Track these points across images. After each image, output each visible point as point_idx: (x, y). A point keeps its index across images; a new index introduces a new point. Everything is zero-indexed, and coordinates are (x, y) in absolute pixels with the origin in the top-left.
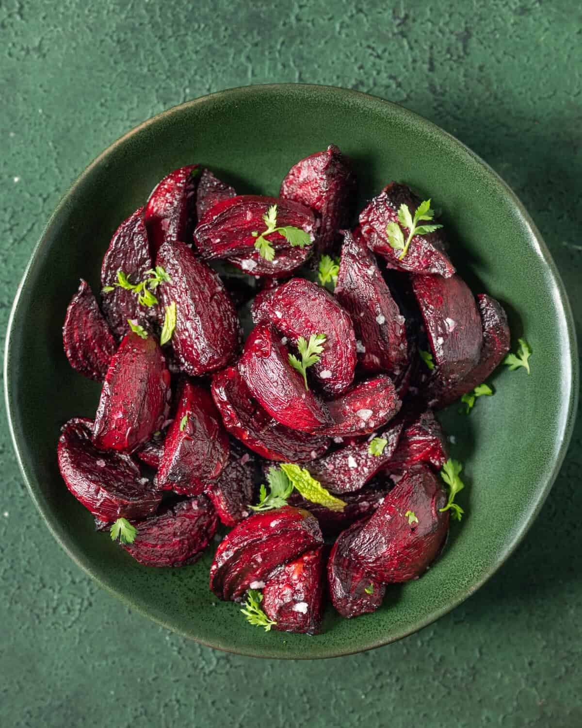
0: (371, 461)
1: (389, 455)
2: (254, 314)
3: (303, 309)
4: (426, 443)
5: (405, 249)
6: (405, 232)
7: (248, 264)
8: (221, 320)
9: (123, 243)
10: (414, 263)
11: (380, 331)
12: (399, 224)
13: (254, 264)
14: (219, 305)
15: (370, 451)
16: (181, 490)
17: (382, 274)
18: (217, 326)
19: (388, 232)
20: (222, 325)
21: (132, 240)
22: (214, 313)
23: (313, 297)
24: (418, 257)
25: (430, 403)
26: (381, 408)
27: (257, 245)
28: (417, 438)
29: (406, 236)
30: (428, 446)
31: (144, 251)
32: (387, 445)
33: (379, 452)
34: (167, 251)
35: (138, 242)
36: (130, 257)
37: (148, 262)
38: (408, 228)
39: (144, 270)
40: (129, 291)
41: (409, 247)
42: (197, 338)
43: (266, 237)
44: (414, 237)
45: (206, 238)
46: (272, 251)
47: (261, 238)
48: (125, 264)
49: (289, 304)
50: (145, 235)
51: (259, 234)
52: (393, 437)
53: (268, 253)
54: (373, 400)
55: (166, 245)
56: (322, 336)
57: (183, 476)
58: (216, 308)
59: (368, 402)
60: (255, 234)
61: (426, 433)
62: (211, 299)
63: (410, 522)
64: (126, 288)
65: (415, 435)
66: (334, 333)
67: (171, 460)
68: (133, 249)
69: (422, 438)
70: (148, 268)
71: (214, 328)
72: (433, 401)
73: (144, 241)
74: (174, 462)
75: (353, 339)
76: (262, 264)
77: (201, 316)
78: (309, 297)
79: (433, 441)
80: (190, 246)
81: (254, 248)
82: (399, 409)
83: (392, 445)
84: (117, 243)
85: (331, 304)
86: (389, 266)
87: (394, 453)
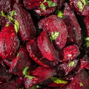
0: (70, 68)
1: (75, 66)
2: (39, 25)
3: (55, 24)
4: (85, 63)
5: (83, 9)
6: (83, 4)
7: (38, 11)
8: (30, 27)
9: (3, 3)
10: (85, 13)
11: (74, 32)
12: (81, 1)
13: (40, 11)
14: (30, 22)
15: (70, 65)
16: (16, 74)
17: (75, 16)
18: (29, 28)
19: (78, 4)
20: (30, 28)
21: (6, 3)
22: (28, 24)
23: (58, 21)
24: (86, 11)
25: (86, 52)
26: (74, 54)
27: (41, 6)
28: (83, 62)
29: (83, 5)
30: (85, 64)
31: (9, 6)
32: (74, 64)
33: (72, 65)
34: (15, 6)
35: (8, 3)
36: (5, 7)
37: (10, 9)
38: (84, 3)
39: (9, 11)
40: (4, 17)
41: (84, 8)
42: (23, 31)
43: (44, 4)
44: (85, 5)
45: (27, 3)
46: (45, 8)
47: (42, 4)
48: (4, 9)
49: (51, 22)
50: (10, 1)
51: (42, 3)
52: (76, 61)
53: (44, 8)
54: (72, 51)
55: (15, 4)
56: (59, 32)
57: (17, 70)
58: (29, 23)
59: (71, 52)
60: (40, 2)
61: (85, 61)
62: (28, 20)
63: (81, 85)
64: (4, 16)
65: (82, 61)
66: (62, 32)
67: (14, 65)
68: (6, 5)
69: (84, 62)
70: (10, 11)
71: (28, 28)
72: (87, 52)
73: (9, 3)
74: (14, 66)
75: (67, 34)
76: (42, 11)
77: (24, 25)
78: (57, 20)
79: (87, 63)
80: (22, 5)
81: (40, 7)
82: (79, 54)
83: (76, 64)
84: (2, 3)
85: (63, 23)
86: (78, 13)
87: (76, 66)
